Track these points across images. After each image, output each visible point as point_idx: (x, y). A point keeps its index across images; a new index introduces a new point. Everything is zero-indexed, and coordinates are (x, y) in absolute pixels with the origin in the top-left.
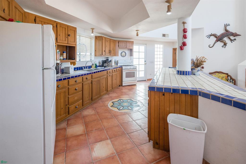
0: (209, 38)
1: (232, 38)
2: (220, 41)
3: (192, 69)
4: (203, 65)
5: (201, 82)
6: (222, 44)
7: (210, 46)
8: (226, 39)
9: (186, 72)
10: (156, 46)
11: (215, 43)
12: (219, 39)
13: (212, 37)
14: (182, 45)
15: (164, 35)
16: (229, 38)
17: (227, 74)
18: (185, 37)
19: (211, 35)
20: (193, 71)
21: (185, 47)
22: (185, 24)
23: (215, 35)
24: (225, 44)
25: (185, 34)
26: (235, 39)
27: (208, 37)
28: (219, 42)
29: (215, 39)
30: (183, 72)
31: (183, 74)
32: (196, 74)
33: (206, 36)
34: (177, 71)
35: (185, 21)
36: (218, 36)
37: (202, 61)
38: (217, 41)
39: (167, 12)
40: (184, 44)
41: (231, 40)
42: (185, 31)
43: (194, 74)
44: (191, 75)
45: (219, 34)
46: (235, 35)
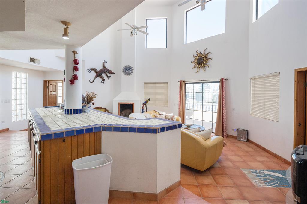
0: (90, 72)
1: (109, 75)
2: (100, 76)
3: (82, 107)
4: (93, 101)
5: (92, 119)
6: (101, 80)
7: (91, 81)
8: (104, 75)
9: (77, 110)
10: (14, 74)
11: (95, 78)
12: (99, 74)
13: (92, 71)
14: (73, 79)
15: (32, 60)
16: (107, 75)
17: (105, 109)
18: (76, 69)
19: (92, 69)
20: (84, 108)
21: (76, 81)
22: (76, 54)
23: (95, 70)
24: (103, 80)
25: (76, 65)
26: (110, 77)
27: (88, 71)
28: (98, 78)
29: (95, 74)
30: (74, 110)
31: (74, 113)
32: (87, 111)
33: (87, 70)
34: (65, 110)
35: (76, 51)
36: (98, 72)
37: (92, 97)
38: (97, 76)
39: (63, 35)
40: (75, 77)
41: (108, 77)
42: (76, 62)
43: (85, 112)
44: (82, 113)
45: (98, 69)
46: (111, 72)
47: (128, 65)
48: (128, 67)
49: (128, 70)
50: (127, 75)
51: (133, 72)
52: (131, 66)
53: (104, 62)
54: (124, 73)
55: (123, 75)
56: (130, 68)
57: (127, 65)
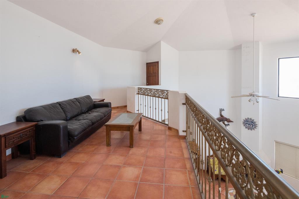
16: (224, 123)
26: (228, 125)
41: (225, 125)
46: (229, 121)
47: (250, 118)
48: (250, 120)
49: (249, 124)
50: (249, 129)
51: (257, 127)
52: (253, 120)
53: (221, 110)
54: (244, 126)
55: (243, 128)
56: (253, 122)
57: (248, 118)
